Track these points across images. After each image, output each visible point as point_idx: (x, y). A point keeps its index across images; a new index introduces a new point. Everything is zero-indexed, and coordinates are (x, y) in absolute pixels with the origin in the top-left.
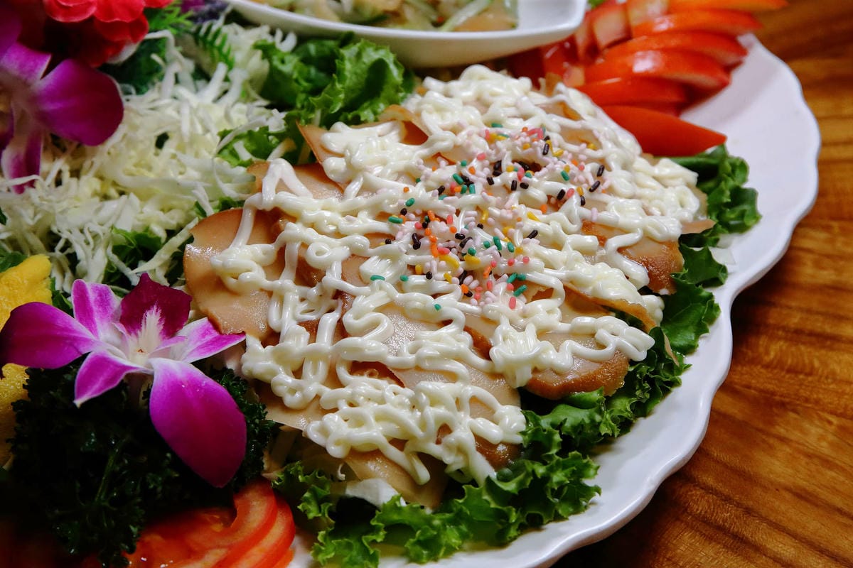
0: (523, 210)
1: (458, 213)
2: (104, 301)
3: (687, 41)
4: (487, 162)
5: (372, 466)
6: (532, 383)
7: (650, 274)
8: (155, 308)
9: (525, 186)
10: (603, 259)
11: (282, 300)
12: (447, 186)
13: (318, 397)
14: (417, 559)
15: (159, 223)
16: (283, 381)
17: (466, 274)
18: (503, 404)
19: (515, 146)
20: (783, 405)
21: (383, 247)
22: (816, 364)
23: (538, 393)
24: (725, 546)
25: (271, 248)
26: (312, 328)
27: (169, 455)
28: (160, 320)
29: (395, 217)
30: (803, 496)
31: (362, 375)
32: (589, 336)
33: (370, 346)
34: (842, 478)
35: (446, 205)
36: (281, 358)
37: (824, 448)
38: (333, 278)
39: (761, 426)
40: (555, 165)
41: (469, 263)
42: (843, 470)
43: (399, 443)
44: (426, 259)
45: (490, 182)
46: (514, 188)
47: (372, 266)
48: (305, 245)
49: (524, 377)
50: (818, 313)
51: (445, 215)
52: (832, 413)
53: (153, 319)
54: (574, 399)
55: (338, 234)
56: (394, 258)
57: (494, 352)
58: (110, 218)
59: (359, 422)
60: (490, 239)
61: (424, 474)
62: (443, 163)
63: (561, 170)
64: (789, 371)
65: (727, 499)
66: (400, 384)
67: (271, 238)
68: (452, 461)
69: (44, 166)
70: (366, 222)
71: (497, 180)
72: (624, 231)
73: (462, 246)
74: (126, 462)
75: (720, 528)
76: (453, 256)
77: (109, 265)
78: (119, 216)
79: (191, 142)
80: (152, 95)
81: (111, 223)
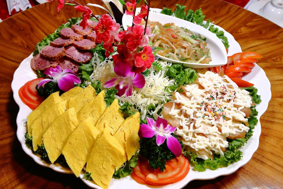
0: (223, 103)
1: (212, 104)
2: (152, 122)
3: (245, 65)
4: (215, 93)
5: (203, 152)
6: (229, 136)
7: (246, 115)
8: (162, 123)
9: (223, 98)
10: (238, 112)
11: (182, 120)
12: (209, 98)
13: (192, 139)
14: (213, 170)
15: (154, 103)
16: (185, 136)
17: (215, 115)
18: (224, 140)
19: (220, 90)
20: (266, 135)
21: (200, 111)
22: (271, 127)
23: (230, 138)
24: (260, 163)
25: (179, 110)
26: (189, 126)
27: (171, 153)
29: (201, 104)
30: (272, 154)
31: (199, 135)
32: (238, 128)
33: (200, 130)
34: (278, 150)
35: (210, 102)
36: (184, 132)
37: (275, 144)
38: (192, 117)
39: (263, 140)
40: (228, 94)
41: (215, 113)
42: (278, 148)
43: (207, 148)
44: (207, 113)
45: (217, 97)
46: (221, 98)
47: (198, 115)
48: (186, 111)
49: (228, 135)
50: (270, 117)
51: (210, 104)
52: (275, 137)
53: (162, 125)
54: (236, 140)
55: (191, 108)
56: (202, 113)
57: (222, 131)
58: (145, 102)
59: (201, 145)
60: (219, 109)
61: (211, 153)
62: (208, 93)
63: (229, 95)
64: (266, 129)
65: (259, 154)
66: (206, 137)
67: (179, 108)
68: (216, 151)
69: (132, 93)
70: (196, 106)
71: (218, 96)
72: (241, 106)
73: (214, 110)
74: (163, 153)
75: (258, 160)
76: (212, 112)
77: (147, 112)
78: (147, 102)
79: (158, 87)
80: (149, 77)
81: (145, 103)
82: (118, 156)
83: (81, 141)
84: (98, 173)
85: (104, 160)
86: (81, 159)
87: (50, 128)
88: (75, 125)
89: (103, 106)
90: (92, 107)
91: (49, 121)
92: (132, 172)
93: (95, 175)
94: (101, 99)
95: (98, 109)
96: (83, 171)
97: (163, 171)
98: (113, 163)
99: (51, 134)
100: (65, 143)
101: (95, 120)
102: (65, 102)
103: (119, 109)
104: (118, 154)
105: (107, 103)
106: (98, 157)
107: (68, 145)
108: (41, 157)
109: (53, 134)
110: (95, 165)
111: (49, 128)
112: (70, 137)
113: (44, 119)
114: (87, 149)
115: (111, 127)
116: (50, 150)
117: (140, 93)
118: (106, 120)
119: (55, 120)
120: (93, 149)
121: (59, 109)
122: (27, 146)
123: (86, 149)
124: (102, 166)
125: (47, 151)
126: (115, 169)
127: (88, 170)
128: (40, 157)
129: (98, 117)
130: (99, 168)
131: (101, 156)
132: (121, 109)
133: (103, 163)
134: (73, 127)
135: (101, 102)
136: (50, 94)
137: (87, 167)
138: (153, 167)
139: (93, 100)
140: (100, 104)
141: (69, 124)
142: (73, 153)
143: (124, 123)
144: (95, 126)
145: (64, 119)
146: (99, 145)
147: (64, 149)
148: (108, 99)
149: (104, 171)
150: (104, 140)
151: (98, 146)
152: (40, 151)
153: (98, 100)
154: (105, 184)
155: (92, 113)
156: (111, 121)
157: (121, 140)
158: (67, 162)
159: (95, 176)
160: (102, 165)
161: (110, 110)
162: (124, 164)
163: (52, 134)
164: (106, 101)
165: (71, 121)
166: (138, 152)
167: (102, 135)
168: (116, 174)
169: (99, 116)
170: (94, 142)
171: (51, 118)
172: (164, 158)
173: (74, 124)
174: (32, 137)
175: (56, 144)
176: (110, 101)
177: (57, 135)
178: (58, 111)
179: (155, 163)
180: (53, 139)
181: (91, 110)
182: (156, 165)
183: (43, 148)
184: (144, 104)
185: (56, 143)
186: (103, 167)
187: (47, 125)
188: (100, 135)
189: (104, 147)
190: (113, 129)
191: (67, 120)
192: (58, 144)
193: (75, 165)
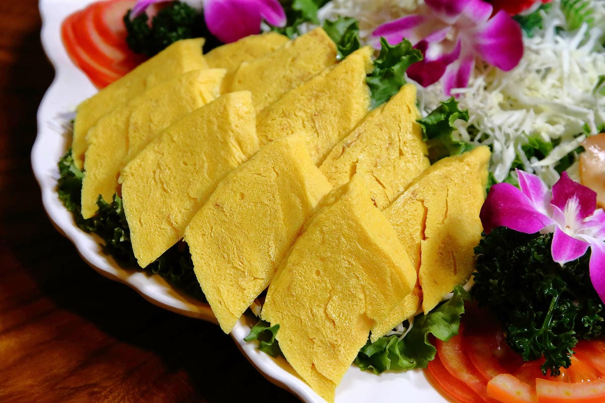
2: (536, 186)
8: (575, 197)
15: (548, 133)
27: (600, 306)
28: (578, 207)
53: (573, 205)
58: (514, 124)
69: (471, 80)
74: (569, 305)
77: (517, 157)
78: (521, 124)
79: (569, 77)
80: (537, 39)
81: (516, 126)
82: (390, 284)
83: (259, 205)
84: (307, 334)
85: (333, 289)
86: (250, 272)
87: (154, 147)
88: (244, 149)
89: (357, 103)
90: (317, 97)
91: (152, 126)
92: (433, 358)
93: (293, 337)
94: (356, 75)
95: (338, 108)
96: (250, 317)
97: (559, 373)
98: (366, 307)
99: (155, 167)
100: (198, 206)
101: (320, 147)
102: (219, 74)
103: (417, 121)
104: (391, 278)
105: (373, 96)
106: (314, 276)
107: (208, 210)
108: (104, 244)
109: (162, 168)
110: (297, 300)
111: (152, 145)
112: (221, 185)
113: (138, 117)
114: (276, 239)
115: (377, 180)
116: (140, 222)
117: (498, 90)
118: (363, 150)
119: (174, 123)
120: (302, 241)
121: (196, 93)
122: (60, 199)
123: (272, 237)
124: (326, 309)
125: (130, 224)
126: (370, 333)
127: (267, 313)
128: (101, 245)
129: (335, 137)
130: (313, 315)
131: (325, 270)
132: (425, 123)
133: (330, 298)
134: (238, 155)
135: (355, 85)
136: (170, 42)
137: (266, 300)
138: (522, 350)
139: (324, 74)
140: (349, 92)
141: (225, 143)
142: (224, 243)
143: (429, 173)
144: (319, 165)
145: (210, 122)
146: (324, 228)
147: (191, 224)
148: (381, 81)
149: (330, 328)
150: (348, 216)
151: (322, 232)
152: (104, 222)
153: (343, 75)
154: (327, 376)
155: (312, 119)
156: (379, 157)
157: (407, 233)
158: (196, 270)
159: (291, 340)
160: (326, 305)
161: (383, 121)
162: (406, 324)
163: (159, 166)
164: (372, 87)
165: (233, 132)
166: (467, 288)
167: (344, 197)
168: (369, 352)
169: (336, 135)
170: (306, 220)
171: (161, 118)
172: (570, 324)
173: (243, 144)
174: (83, 170)
175: (165, 202)
176: (384, 91)
177: (175, 174)
178: (191, 97)
179: (529, 335)
180: (160, 185)
181: (312, 108)
182: (534, 344)
183: (117, 208)
184: (510, 127)
185: (168, 200)
186: (327, 315)
187: (144, 138)
188: (333, 195)
189: (343, 239)
190: (381, 187)
191: (220, 127)
192: (173, 205)
193: (223, 289)
